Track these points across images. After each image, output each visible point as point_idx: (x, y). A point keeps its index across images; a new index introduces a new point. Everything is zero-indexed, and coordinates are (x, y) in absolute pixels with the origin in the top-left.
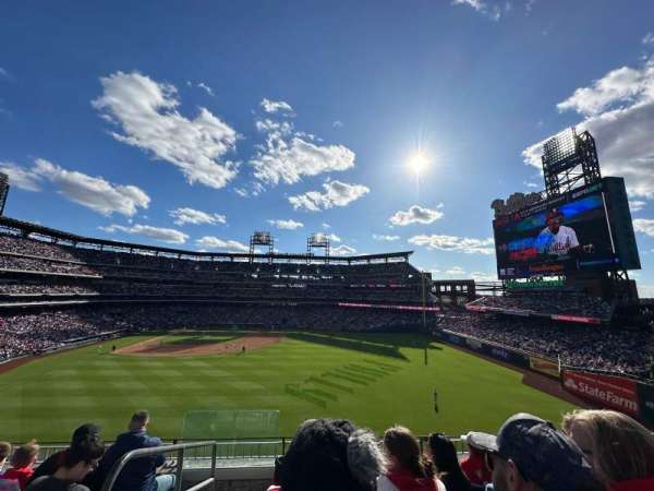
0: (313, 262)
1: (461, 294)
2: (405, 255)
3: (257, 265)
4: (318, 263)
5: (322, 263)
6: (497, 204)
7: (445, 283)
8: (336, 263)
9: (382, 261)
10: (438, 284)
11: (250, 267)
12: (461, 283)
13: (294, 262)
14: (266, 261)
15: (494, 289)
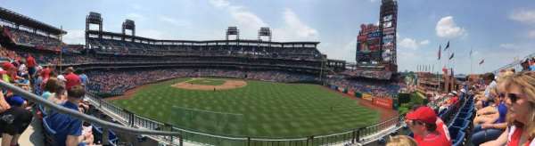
0: (261, 45)
1: (339, 67)
2: (315, 44)
3: (230, 46)
4: (265, 45)
5: (266, 45)
6: (363, 26)
7: (333, 61)
8: (275, 46)
9: (301, 46)
10: (329, 61)
11: (227, 47)
12: (340, 62)
13: (251, 44)
14: (235, 44)
15: (353, 66)
